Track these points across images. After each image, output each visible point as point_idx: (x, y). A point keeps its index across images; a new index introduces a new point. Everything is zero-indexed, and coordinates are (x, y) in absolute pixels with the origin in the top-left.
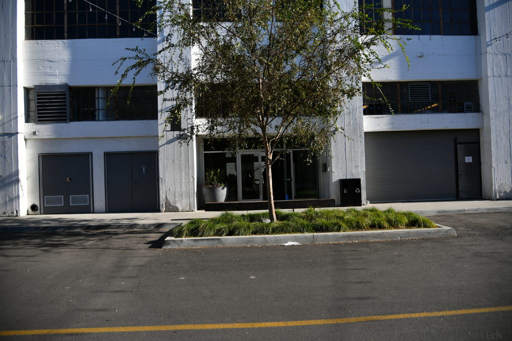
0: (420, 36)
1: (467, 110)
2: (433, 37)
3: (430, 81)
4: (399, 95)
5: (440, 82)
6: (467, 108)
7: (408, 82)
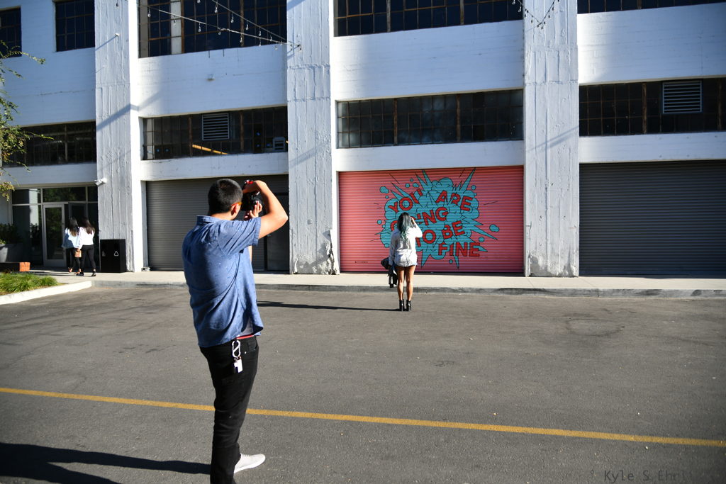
0: (211, 52)
1: (276, 149)
2: (228, 51)
3: (229, 112)
4: (190, 132)
5: (241, 111)
6: (276, 145)
7: (201, 114)
